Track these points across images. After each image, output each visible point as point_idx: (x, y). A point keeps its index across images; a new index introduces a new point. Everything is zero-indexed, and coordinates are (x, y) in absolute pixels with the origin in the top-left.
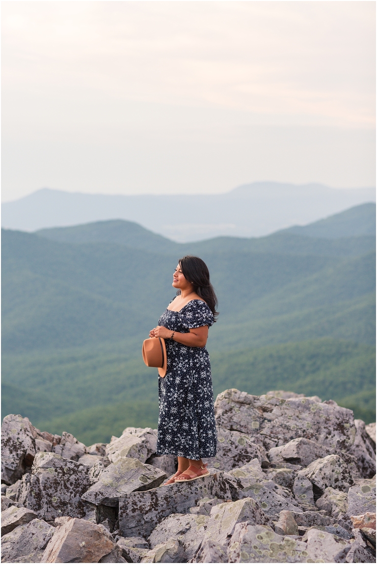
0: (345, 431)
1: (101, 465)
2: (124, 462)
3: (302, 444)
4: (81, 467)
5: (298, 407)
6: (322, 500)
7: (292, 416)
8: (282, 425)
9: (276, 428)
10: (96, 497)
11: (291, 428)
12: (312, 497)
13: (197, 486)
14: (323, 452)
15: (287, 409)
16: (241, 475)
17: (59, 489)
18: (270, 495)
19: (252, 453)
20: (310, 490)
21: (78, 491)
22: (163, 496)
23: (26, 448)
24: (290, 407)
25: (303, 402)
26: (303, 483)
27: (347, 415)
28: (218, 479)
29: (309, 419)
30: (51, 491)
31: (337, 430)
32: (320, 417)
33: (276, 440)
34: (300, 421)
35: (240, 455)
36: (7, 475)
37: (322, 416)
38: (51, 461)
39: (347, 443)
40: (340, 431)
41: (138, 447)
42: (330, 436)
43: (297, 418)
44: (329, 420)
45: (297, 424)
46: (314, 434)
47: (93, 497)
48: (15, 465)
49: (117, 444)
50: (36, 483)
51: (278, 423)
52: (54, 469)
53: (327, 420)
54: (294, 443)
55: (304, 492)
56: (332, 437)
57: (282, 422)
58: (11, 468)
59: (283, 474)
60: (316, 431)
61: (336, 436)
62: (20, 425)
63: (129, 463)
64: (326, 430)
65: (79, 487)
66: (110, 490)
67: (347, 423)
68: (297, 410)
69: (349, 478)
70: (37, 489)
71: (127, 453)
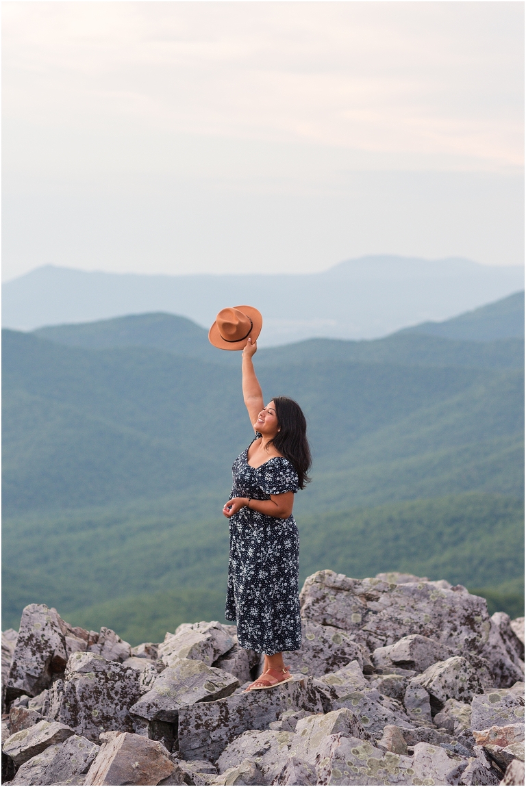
0: (476, 627)
1: (153, 670)
2: (185, 665)
3: (417, 643)
4: (129, 672)
5: (413, 594)
6: (442, 716)
7: (405, 607)
8: (392, 618)
9: (383, 623)
10: (149, 710)
11: (404, 623)
12: (429, 711)
13: (278, 695)
14: (445, 653)
15: (399, 597)
16: (336, 682)
17: (100, 700)
18: (372, 707)
19: (350, 655)
20: (427, 702)
21: (125, 702)
22: (234, 708)
23: (54, 648)
24: (402, 594)
25: (420, 587)
26: (418, 693)
27: (478, 604)
28: (306, 686)
29: (428, 610)
30: (90, 702)
31: (464, 624)
32: (442, 607)
33: (384, 638)
34: (415, 612)
35: (335, 657)
36: (29, 684)
37: (445, 606)
38: (91, 663)
39: (478, 642)
40: (469, 626)
41: (202, 646)
42: (456, 633)
43: (412, 609)
44: (454, 612)
45: (412, 617)
46: (434, 630)
47: (145, 709)
48: (39, 671)
49: (173, 643)
50: (71, 692)
51: (387, 616)
52: (94, 674)
53: (452, 612)
54: (406, 641)
55: (419, 705)
56: (458, 634)
57: (392, 614)
58: (33, 674)
59: (391, 682)
60: (436, 626)
61: (463, 633)
62: (45, 617)
63: (191, 666)
64: (450, 625)
65: (126, 697)
66: (167, 701)
67: (479, 615)
68: (411, 599)
69: (478, 687)
70: (72, 700)
71: (187, 654)
